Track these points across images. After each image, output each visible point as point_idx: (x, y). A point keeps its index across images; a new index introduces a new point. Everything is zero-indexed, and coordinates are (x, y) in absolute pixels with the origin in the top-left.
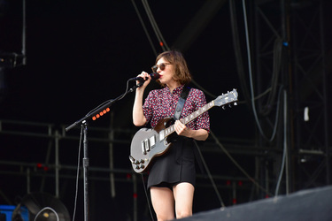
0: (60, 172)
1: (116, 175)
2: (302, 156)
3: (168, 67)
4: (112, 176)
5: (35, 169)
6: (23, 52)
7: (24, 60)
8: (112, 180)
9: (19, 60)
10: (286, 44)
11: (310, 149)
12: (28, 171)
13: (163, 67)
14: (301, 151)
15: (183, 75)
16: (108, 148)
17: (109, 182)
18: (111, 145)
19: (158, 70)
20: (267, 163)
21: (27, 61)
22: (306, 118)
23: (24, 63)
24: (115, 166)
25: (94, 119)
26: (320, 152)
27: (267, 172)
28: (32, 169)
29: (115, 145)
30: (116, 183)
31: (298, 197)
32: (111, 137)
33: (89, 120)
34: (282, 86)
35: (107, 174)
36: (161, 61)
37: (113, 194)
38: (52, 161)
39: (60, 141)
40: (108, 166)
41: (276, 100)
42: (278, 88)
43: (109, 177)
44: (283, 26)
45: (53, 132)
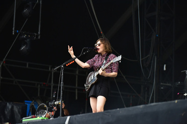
0: (53, 87)
1: (78, 90)
2: (162, 86)
3: (102, 45)
4: (76, 90)
5: (42, 85)
6: (39, 33)
7: (39, 36)
9: (37, 36)
10: (157, 36)
11: (166, 83)
12: (39, 86)
13: (99, 45)
14: (162, 84)
15: (108, 49)
17: (75, 93)
18: (77, 76)
19: (98, 46)
20: (146, 89)
21: (40, 37)
22: (165, 69)
23: (39, 38)
24: (78, 86)
25: (67, 65)
26: (170, 85)
27: (146, 93)
28: (41, 85)
29: (79, 76)
30: (78, 93)
31: (151, 106)
32: (77, 73)
33: (65, 66)
34: (154, 54)
35: (75, 89)
36: (99, 42)
37: (77, 98)
38: (50, 82)
39: (54, 73)
40: (75, 85)
41: (151, 60)
42: (153, 55)
44: (157, 28)
45: (51, 69)
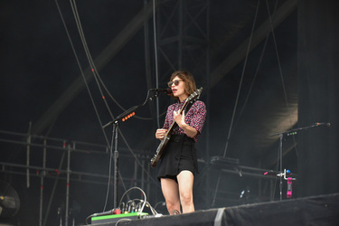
1: (31, 171)
4: (28, 171)
8: (28, 174)
13: (177, 83)
16: (26, 149)
17: (25, 177)
18: (28, 147)
25: (123, 120)
29: (31, 147)
30: (30, 177)
32: (29, 141)
35: (25, 170)
37: (28, 185)
40: (26, 164)
43: (26, 172)
